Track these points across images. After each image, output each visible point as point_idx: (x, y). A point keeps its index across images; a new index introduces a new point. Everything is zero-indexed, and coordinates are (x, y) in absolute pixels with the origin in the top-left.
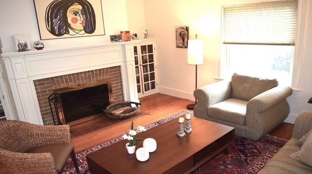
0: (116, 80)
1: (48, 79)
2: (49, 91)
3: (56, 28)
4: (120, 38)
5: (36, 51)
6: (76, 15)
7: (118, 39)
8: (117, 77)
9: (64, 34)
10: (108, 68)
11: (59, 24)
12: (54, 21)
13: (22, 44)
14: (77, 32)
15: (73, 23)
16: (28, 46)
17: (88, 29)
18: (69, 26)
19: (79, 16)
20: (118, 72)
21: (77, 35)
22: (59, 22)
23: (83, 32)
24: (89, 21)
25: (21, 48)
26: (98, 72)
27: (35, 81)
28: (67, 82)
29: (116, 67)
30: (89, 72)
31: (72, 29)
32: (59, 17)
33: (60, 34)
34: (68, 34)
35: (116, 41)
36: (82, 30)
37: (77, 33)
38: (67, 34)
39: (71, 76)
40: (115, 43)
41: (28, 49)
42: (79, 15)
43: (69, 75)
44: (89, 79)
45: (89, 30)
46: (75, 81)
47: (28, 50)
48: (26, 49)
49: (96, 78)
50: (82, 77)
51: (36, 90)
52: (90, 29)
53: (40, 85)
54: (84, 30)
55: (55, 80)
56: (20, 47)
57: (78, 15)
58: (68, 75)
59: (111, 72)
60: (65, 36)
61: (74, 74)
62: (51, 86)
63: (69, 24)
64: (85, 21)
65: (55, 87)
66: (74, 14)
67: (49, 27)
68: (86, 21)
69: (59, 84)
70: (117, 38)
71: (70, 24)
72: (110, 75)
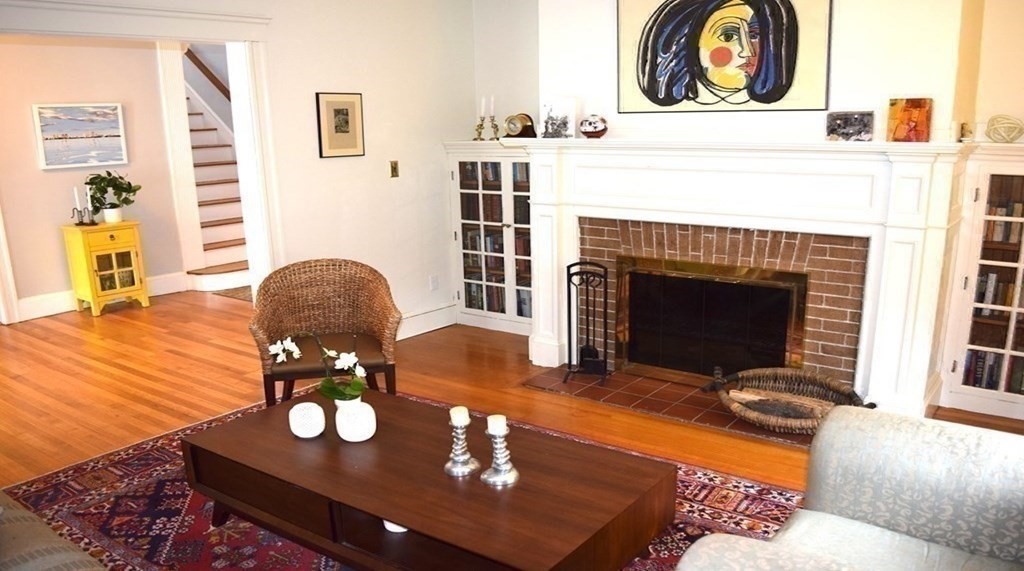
0: (837, 290)
1: (613, 222)
2: (610, 254)
3: (663, 80)
4: (865, 126)
5: (584, 139)
6: (728, 38)
7: (857, 128)
8: (846, 279)
9: (681, 100)
10: (811, 234)
11: (673, 70)
12: (659, 60)
13: (556, 120)
14: (723, 95)
15: (716, 66)
16: (568, 125)
17: (764, 87)
18: (699, 74)
19: (737, 42)
20: (853, 261)
21: (723, 106)
22: (673, 64)
23: (744, 95)
24: (771, 57)
25: (550, 130)
26: (768, 240)
27: (582, 220)
28: (660, 244)
29: (848, 239)
30: (735, 231)
31: (708, 84)
32: (674, 48)
33: (669, 100)
34: (692, 102)
35: (847, 136)
36: (740, 90)
37: (723, 99)
38: (689, 98)
39: (675, 232)
40: (841, 143)
41: (568, 133)
42: (740, 39)
43: (671, 226)
44: (729, 255)
45: (765, 91)
46: (684, 249)
47: (566, 136)
48: (563, 132)
49: (755, 258)
50: (709, 243)
51: (582, 244)
52: (769, 86)
53: (593, 232)
54: (745, 91)
55: (631, 229)
56: (550, 127)
57: (735, 37)
58: (667, 224)
59: (823, 252)
60: (685, 105)
61: (687, 226)
62: (617, 245)
63: (702, 67)
64: (757, 58)
65: (626, 249)
66: (722, 38)
67: (644, 77)
68: (760, 61)
69: (638, 245)
70: (852, 125)
71: (707, 69)
72: (812, 263)
